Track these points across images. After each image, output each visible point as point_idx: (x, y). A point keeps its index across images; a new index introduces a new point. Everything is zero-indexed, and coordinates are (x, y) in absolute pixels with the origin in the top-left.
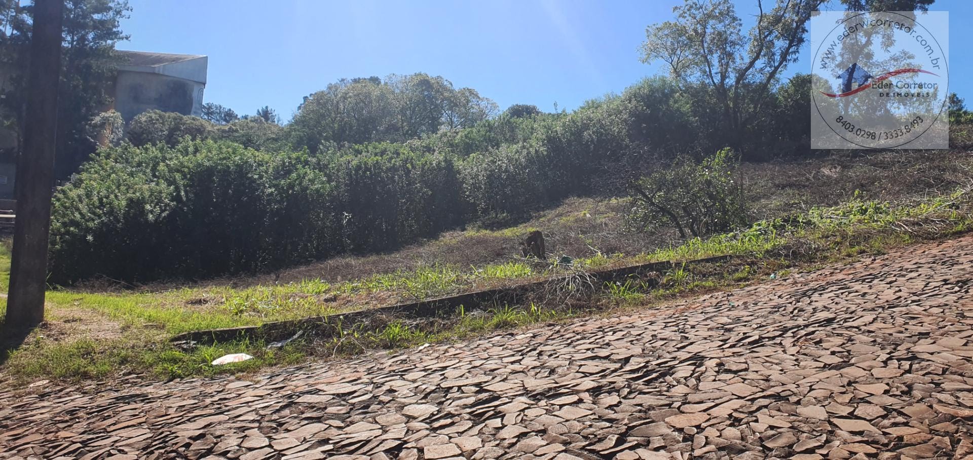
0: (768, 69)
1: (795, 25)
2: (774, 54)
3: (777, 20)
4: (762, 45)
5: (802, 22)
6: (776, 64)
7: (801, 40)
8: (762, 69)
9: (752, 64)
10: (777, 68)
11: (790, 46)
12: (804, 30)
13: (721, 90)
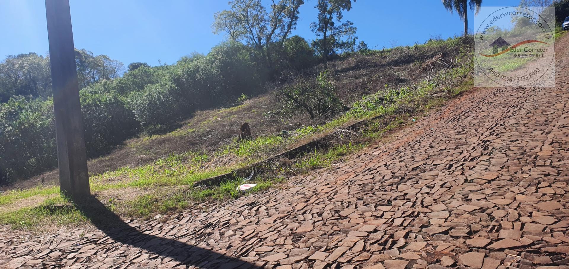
0: (282, 34)
1: (293, 10)
2: (284, 26)
3: (283, 8)
4: (277, 21)
5: (296, 8)
6: (286, 31)
7: (297, 18)
8: (279, 34)
9: (273, 32)
10: (286, 33)
11: (292, 21)
12: (298, 13)
13: (259, 47)
